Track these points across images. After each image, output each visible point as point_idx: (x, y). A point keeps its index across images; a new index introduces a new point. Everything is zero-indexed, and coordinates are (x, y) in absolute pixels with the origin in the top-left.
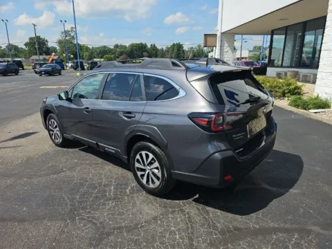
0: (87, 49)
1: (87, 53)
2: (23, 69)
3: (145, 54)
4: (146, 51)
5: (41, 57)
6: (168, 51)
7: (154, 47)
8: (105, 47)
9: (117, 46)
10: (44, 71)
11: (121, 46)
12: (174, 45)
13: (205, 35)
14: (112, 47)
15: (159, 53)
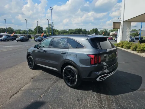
0: (58, 31)
1: (58, 33)
2: (31, 39)
3: (81, 33)
4: (81, 32)
5: (39, 34)
6: (91, 32)
7: (85, 30)
8: (65, 30)
9: (69, 30)
10: (38, 40)
11: (72, 30)
12: (94, 29)
13: (114, 22)
14: (68, 30)
15: (87, 33)
